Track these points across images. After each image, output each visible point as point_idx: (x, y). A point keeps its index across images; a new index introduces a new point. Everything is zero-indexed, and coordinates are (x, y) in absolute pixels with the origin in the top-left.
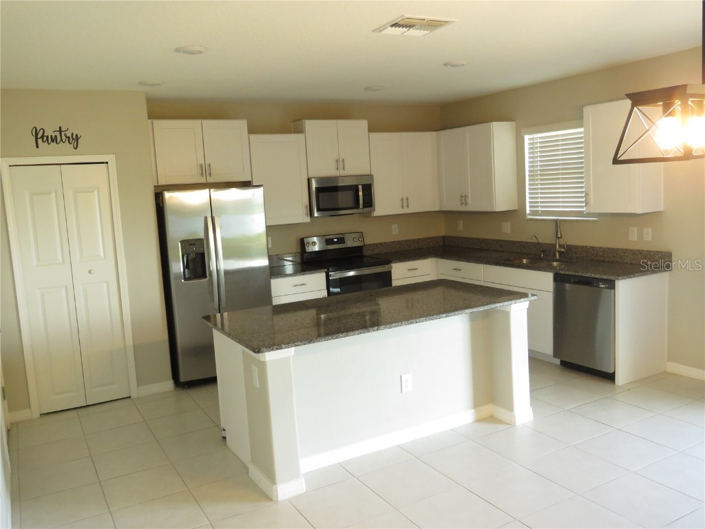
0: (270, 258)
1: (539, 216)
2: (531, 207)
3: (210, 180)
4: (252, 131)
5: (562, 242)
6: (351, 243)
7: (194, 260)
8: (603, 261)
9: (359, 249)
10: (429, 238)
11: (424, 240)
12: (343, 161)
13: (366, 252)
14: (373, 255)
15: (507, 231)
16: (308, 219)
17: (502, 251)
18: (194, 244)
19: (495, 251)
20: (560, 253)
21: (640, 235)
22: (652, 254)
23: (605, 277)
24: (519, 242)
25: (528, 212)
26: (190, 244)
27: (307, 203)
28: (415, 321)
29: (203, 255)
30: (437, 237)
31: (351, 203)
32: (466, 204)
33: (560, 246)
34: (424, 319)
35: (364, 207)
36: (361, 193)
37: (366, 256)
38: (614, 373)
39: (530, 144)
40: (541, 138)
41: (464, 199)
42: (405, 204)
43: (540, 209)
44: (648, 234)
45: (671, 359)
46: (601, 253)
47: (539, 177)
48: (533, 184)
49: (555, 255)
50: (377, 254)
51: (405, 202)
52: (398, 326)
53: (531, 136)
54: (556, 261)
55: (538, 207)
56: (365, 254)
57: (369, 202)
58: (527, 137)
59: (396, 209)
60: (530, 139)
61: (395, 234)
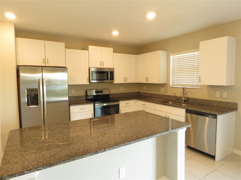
0: (69, 97)
1: (175, 86)
2: (172, 82)
3: (47, 65)
4: (66, 47)
5: (185, 96)
6: (105, 92)
7: (33, 97)
8: (203, 105)
9: (108, 95)
10: (133, 92)
11: (131, 93)
12: (103, 62)
13: (111, 96)
14: (113, 97)
15: (162, 91)
16: (88, 83)
17: (160, 98)
18: (33, 90)
19: (157, 98)
20: (184, 100)
21: (221, 95)
22: (228, 103)
23: (212, 113)
24: (167, 95)
25: (171, 84)
26: (31, 91)
27: (88, 77)
28: (128, 143)
29: (37, 95)
30: (136, 92)
31: (105, 78)
32: (148, 81)
33: (184, 98)
34: (134, 141)
35: (110, 80)
36: (109, 75)
37: (110, 98)
38: (215, 155)
39: (172, 59)
40: (177, 57)
41: (147, 79)
42: (126, 80)
43: (176, 83)
44: (225, 95)
45: (235, 148)
46: (203, 101)
47: (176, 71)
48: (173, 74)
49: (182, 101)
50: (115, 97)
51: (126, 79)
52: (118, 147)
53: (173, 56)
54: (183, 103)
55: (175, 82)
56: (110, 97)
57: (112, 78)
58: (171, 57)
59: (122, 81)
60: (173, 57)
61: (122, 90)
